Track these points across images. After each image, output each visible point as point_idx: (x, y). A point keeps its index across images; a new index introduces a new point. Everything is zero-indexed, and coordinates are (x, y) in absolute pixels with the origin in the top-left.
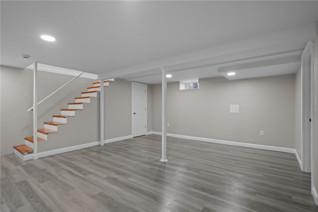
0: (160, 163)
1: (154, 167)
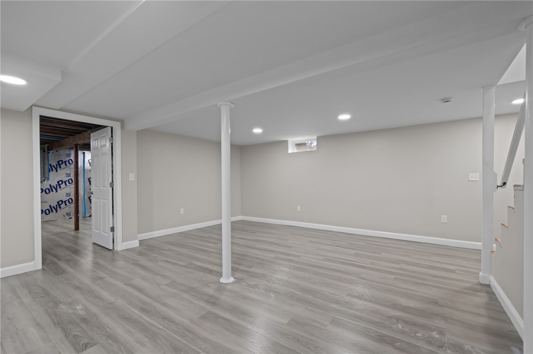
0: (235, 276)
1: (247, 269)
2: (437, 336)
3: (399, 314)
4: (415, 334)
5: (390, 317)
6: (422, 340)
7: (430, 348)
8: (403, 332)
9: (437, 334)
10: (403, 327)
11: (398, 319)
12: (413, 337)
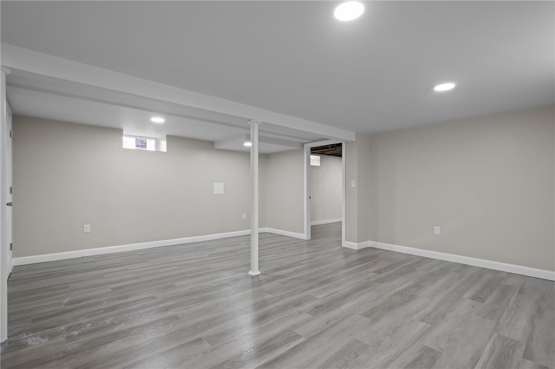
2: (73, 333)
3: (116, 329)
4: (92, 324)
5: (120, 323)
6: (85, 323)
7: (78, 322)
8: (103, 319)
9: (74, 334)
10: (105, 322)
11: (113, 325)
12: (93, 321)
